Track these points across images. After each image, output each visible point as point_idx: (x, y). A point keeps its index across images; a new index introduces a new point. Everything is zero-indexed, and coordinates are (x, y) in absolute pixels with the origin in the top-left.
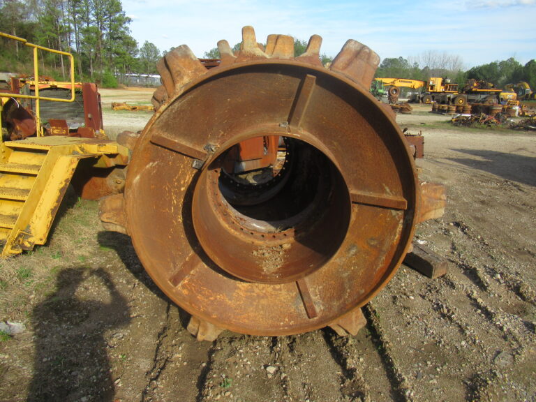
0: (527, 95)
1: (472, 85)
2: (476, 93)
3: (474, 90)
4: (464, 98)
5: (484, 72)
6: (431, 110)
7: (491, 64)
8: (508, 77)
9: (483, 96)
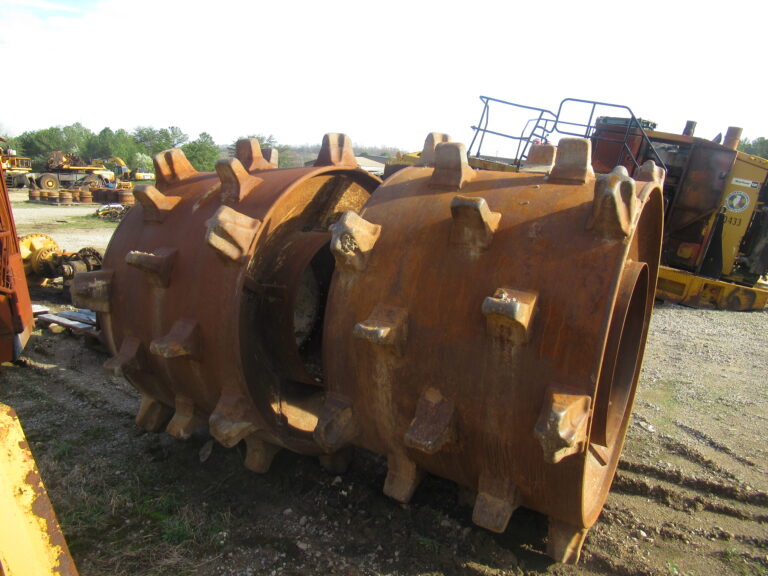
0: (126, 174)
1: (61, 160)
2: (69, 171)
3: (65, 167)
4: (53, 178)
5: (45, 140)
6: (28, 199)
7: (52, 129)
8: (82, 149)
9: (80, 177)
